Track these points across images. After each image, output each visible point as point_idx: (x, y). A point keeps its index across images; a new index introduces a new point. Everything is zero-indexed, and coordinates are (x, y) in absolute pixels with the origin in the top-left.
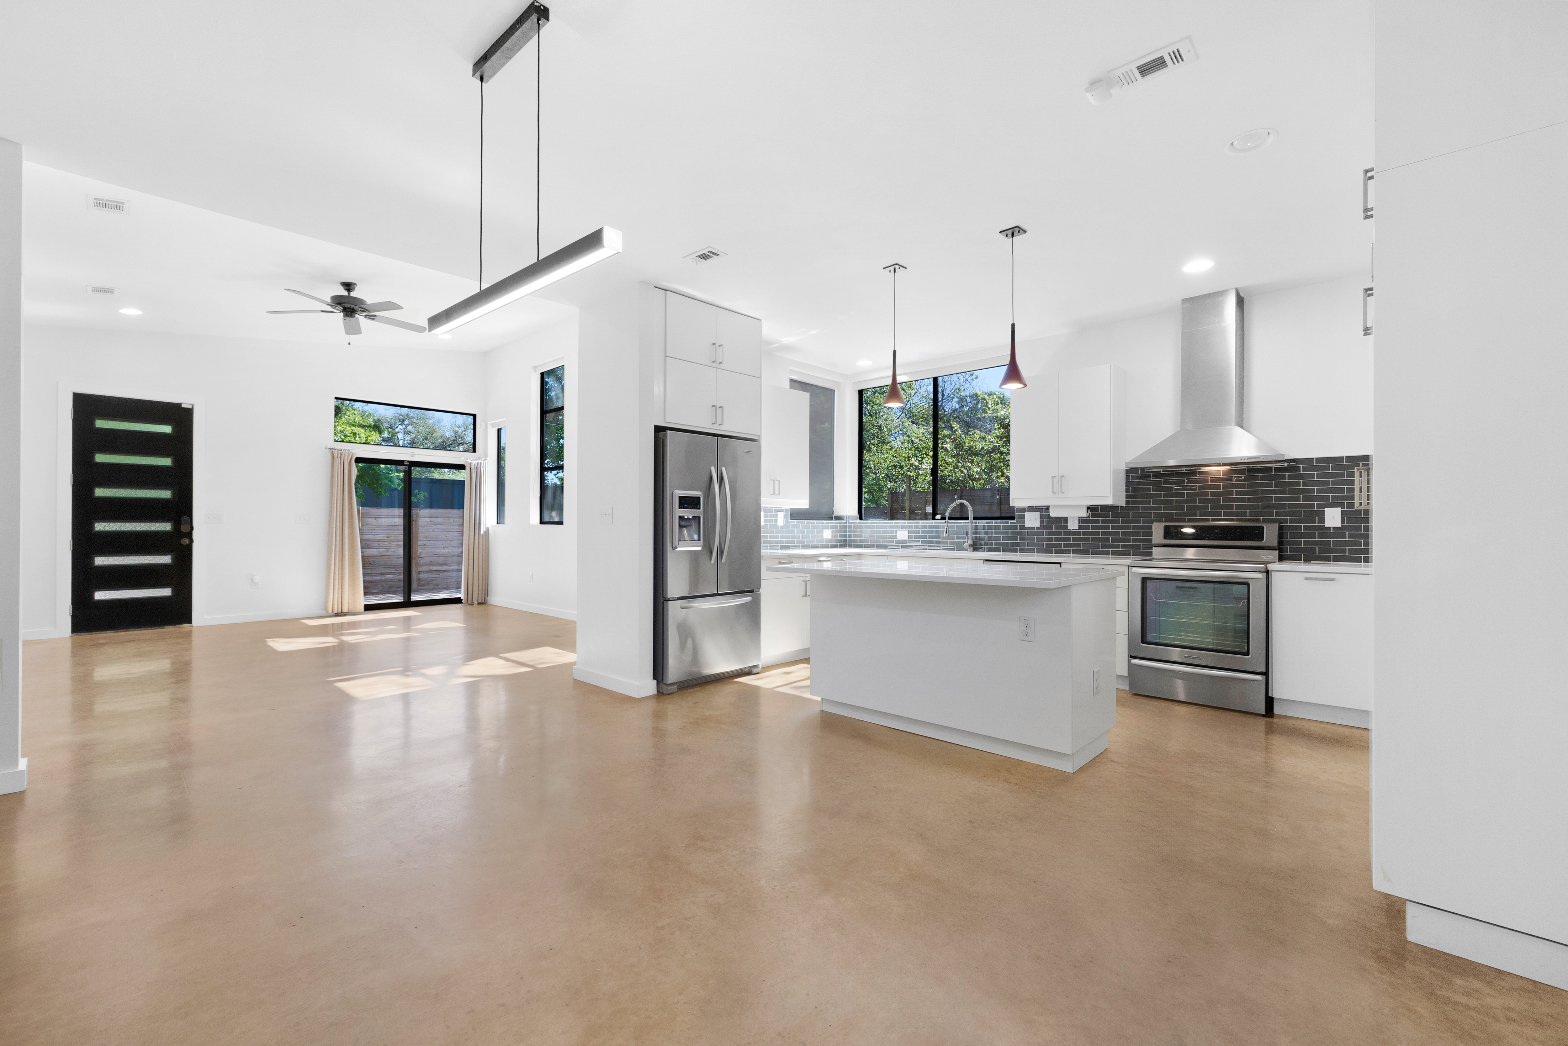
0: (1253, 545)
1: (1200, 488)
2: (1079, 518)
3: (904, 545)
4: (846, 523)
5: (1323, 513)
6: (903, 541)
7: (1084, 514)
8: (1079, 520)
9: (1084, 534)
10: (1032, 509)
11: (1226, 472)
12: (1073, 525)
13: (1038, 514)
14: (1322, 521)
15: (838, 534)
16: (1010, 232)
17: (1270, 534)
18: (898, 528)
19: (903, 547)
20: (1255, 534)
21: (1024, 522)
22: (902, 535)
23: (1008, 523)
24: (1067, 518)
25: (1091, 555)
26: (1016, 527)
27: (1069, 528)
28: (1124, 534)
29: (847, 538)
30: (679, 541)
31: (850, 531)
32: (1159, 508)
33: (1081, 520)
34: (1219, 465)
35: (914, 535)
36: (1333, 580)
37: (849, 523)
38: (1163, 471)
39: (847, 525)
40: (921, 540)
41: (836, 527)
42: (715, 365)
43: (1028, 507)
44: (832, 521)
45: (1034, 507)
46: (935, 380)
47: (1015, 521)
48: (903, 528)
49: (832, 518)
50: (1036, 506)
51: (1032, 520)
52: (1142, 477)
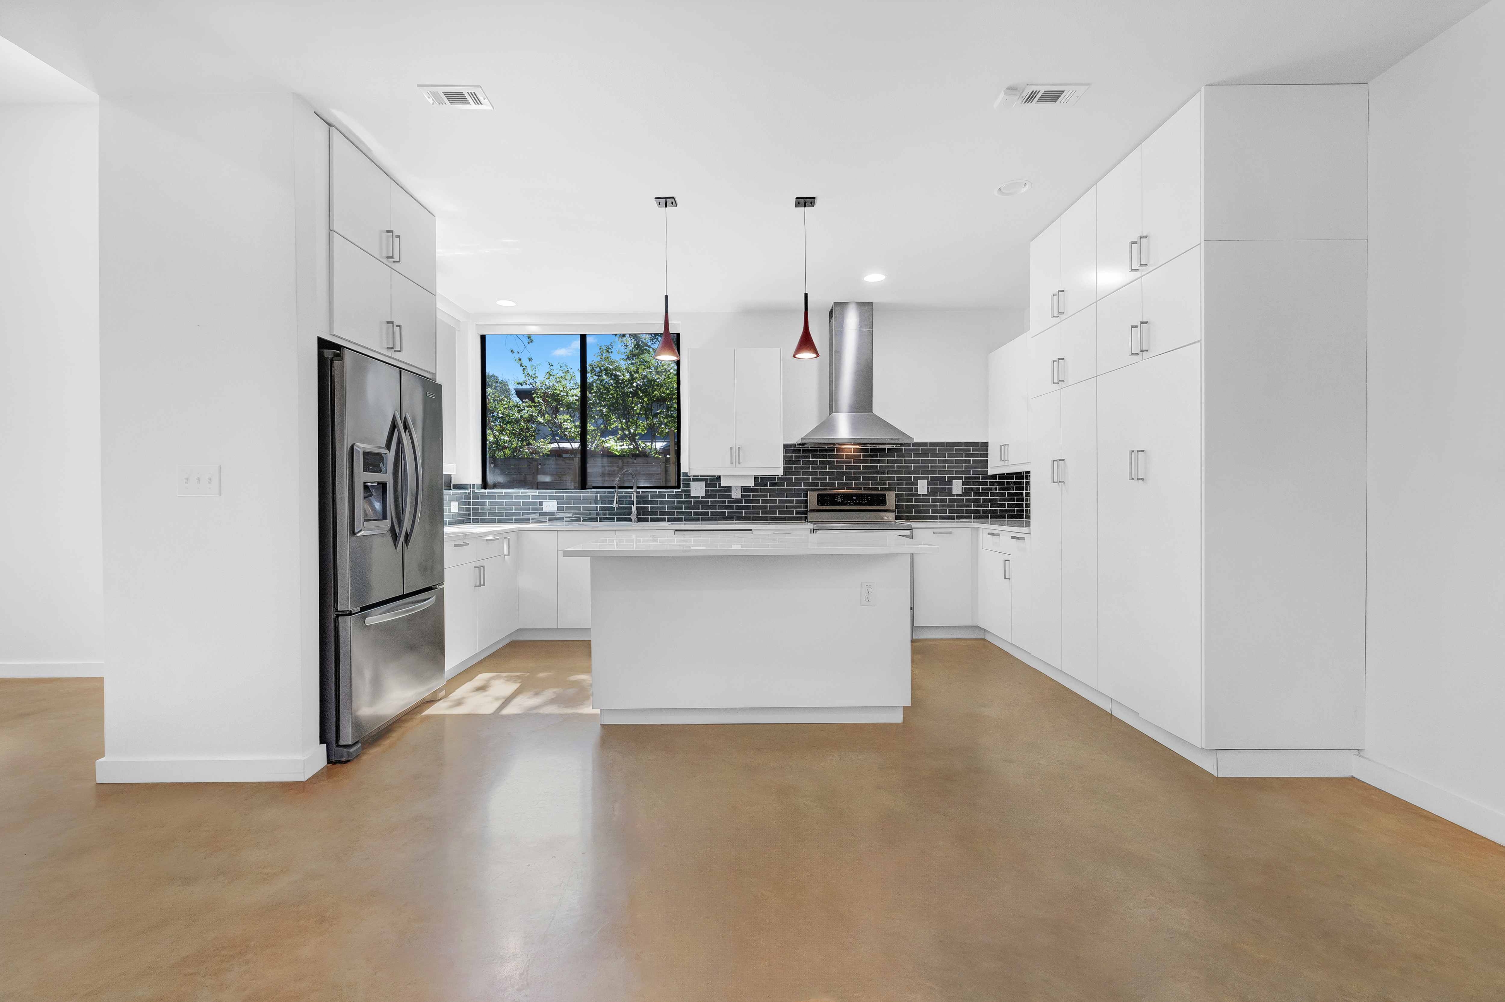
0: (878, 508)
1: (838, 462)
2: (741, 487)
3: (551, 518)
4: (470, 493)
5: (916, 484)
6: (553, 513)
7: (751, 483)
8: (742, 489)
9: (746, 502)
10: (697, 479)
11: (856, 450)
12: (736, 495)
13: (703, 483)
14: (916, 489)
15: (464, 507)
16: (802, 201)
17: (891, 498)
18: (545, 498)
19: (550, 520)
20: (880, 500)
21: (689, 491)
22: (550, 506)
23: (673, 492)
24: (731, 487)
25: (752, 522)
26: (681, 497)
27: (732, 497)
28: (780, 501)
29: (472, 512)
30: (365, 520)
31: (474, 503)
32: (808, 479)
33: (745, 490)
34: (852, 445)
35: (564, 506)
36: (951, 533)
37: (474, 493)
38: (810, 447)
39: (471, 495)
40: (573, 511)
41: (461, 498)
42: (390, 262)
43: (694, 476)
44: (450, 491)
45: (699, 476)
46: (583, 338)
47: (680, 490)
48: (551, 498)
49: (450, 487)
50: (701, 476)
51: (698, 490)
52: (794, 451)
